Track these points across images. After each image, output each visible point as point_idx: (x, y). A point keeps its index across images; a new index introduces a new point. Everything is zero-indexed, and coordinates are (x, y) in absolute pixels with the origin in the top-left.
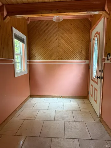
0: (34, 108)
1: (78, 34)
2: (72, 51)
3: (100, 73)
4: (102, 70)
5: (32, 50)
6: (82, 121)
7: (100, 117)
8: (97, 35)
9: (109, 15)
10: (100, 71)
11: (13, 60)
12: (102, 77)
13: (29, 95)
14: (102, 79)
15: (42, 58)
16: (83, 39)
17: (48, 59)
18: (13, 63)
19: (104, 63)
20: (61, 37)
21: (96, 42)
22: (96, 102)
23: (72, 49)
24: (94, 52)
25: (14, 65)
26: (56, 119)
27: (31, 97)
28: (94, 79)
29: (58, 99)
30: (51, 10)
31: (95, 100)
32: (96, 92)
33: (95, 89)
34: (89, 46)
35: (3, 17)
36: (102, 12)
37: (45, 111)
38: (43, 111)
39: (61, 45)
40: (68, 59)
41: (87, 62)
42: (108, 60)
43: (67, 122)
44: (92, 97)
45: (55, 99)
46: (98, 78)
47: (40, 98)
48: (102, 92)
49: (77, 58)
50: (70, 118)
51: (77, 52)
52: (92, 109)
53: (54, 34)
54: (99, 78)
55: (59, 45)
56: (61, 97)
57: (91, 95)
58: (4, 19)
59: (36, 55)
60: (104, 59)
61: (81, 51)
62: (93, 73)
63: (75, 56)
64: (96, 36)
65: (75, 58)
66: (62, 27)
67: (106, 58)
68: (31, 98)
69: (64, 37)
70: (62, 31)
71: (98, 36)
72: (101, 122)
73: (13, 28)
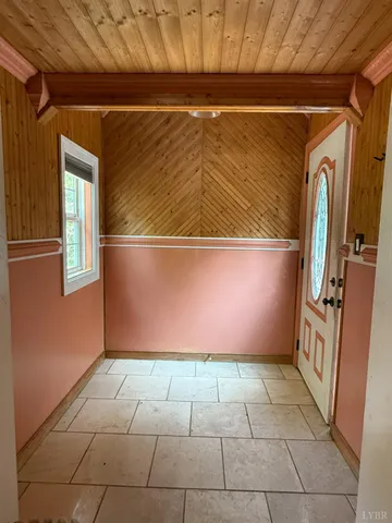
0: (123, 395)
1: (267, 156)
2: (246, 208)
3: (334, 288)
4: (340, 280)
5: (114, 202)
6: (277, 436)
7: (333, 422)
8: (325, 166)
9: (362, 119)
10: (333, 281)
11: (59, 240)
12: (339, 301)
13: (103, 350)
14: (339, 307)
15: (147, 230)
16: (283, 172)
17: (167, 232)
18: (60, 251)
19: (346, 262)
20: (212, 163)
21: (323, 188)
22: (320, 376)
23: (247, 202)
24: (317, 216)
25: (61, 255)
26: (196, 430)
27: (107, 357)
28: (316, 302)
29: (200, 364)
30: (189, 96)
31: (316, 370)
32: (319, 344)
33: (318, 336)
34: (300, 193)
35: (36, 111)
36: (342, 109)
37: (157, 405)
38: (151, 405)
39: (212, 188)
40: (233, 234)
41: (294, 245)
42: (356, 253)
43: (231, 441)
44: (308, 359)
45: (189, 365)
46: (326, 302)
47: (138, 361)
48: (337, 347)
49: (262, 232)
50: (239, 427)
51: (263, 212)
52: (307, 400)
53: (189, 150)
54: (331, 302)
55: (205, 186)
56: (206, 357)
57: (304, 352)
58: (39, 116)
59: (129, 217)
60: (347, 249)
61: (275, 212)
62: (313, 284)
63: (257, 227)
64: (324, 170)
65: (255, 231)
66: (215, 131)
67: (351, 246)
68: (111, 361)
69: (221, 163)
70: (216, 144)
71: (330, 172)
72: (333, 440)
73: (64, 139)
